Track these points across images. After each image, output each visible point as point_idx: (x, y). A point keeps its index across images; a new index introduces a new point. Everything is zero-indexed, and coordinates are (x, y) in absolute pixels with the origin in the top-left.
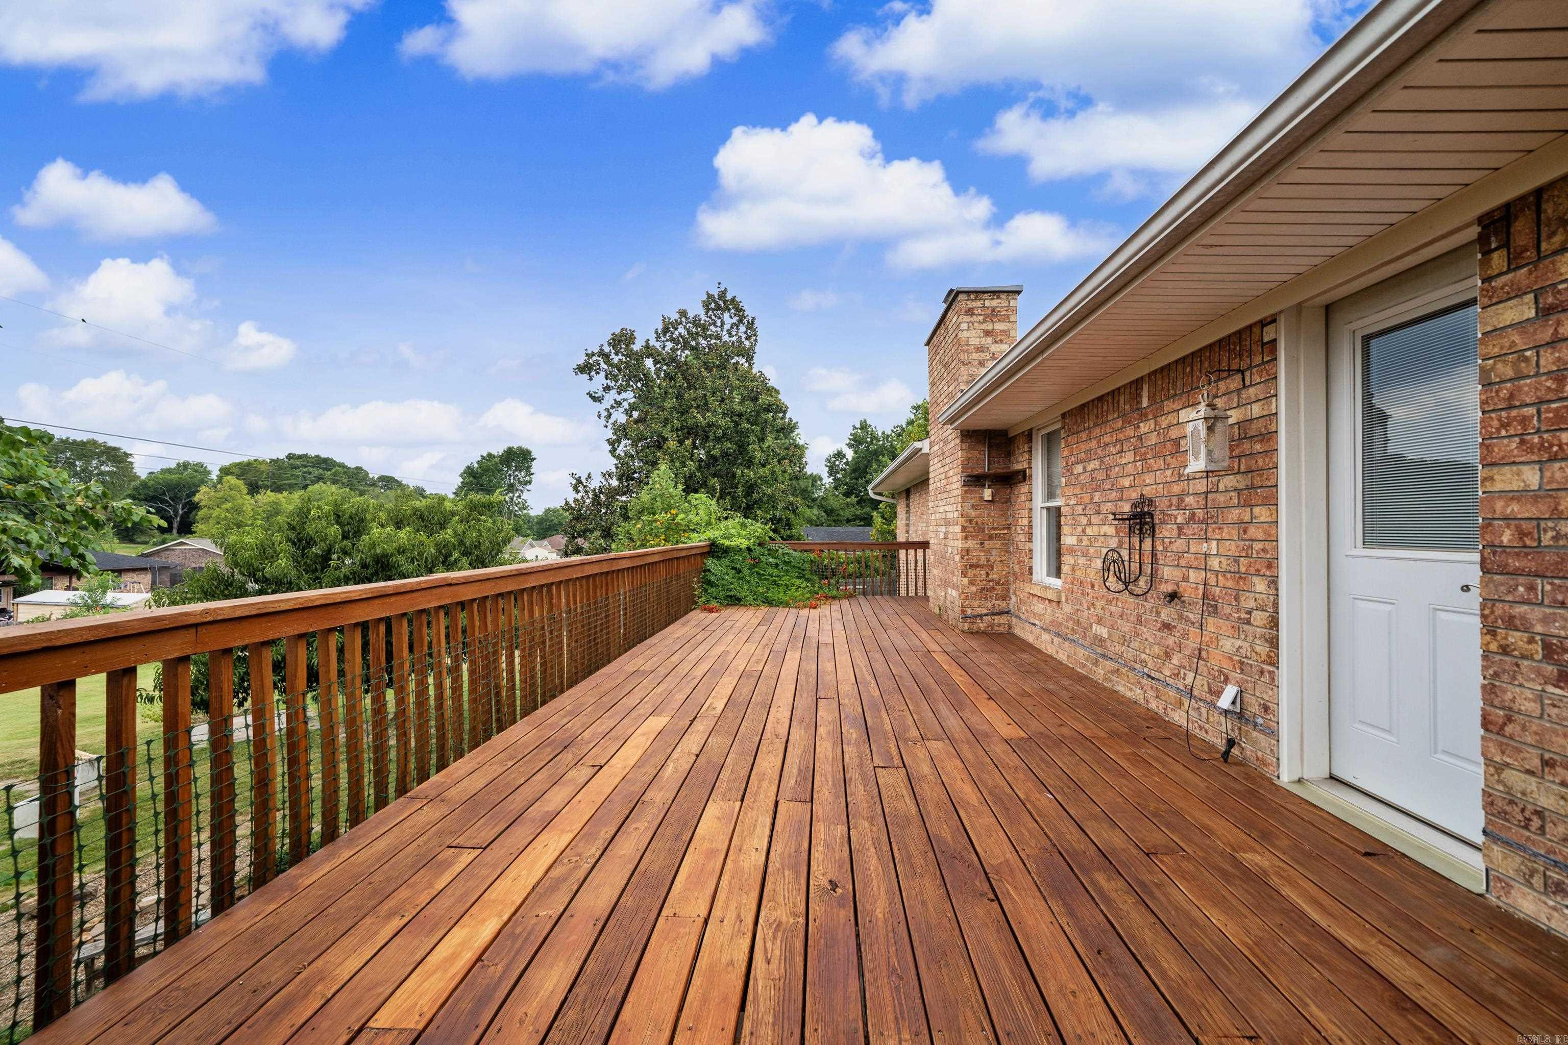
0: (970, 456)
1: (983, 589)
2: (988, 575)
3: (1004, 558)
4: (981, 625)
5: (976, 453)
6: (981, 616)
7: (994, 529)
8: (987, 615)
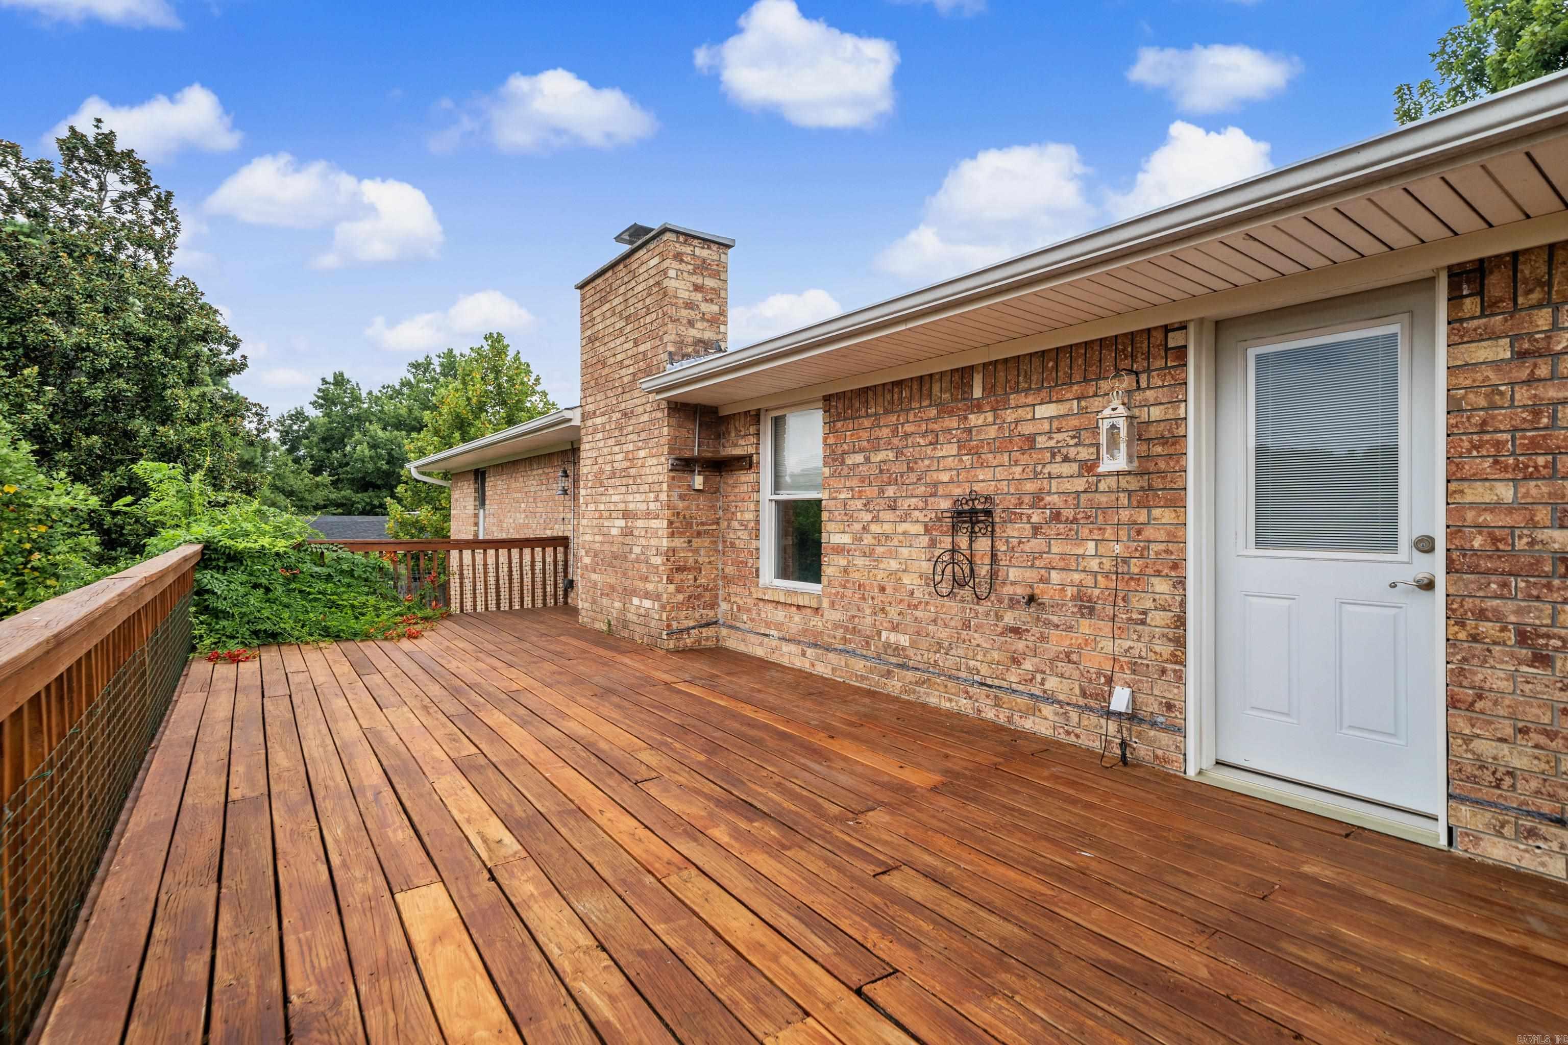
0: (677, 434)
1: (690, 597)
2: (696, 580)
3: (712, 558)
4: (688, 641)
5: (684, 431)
6: (688, 629)
7: (703, 524)
8: (694, 628)
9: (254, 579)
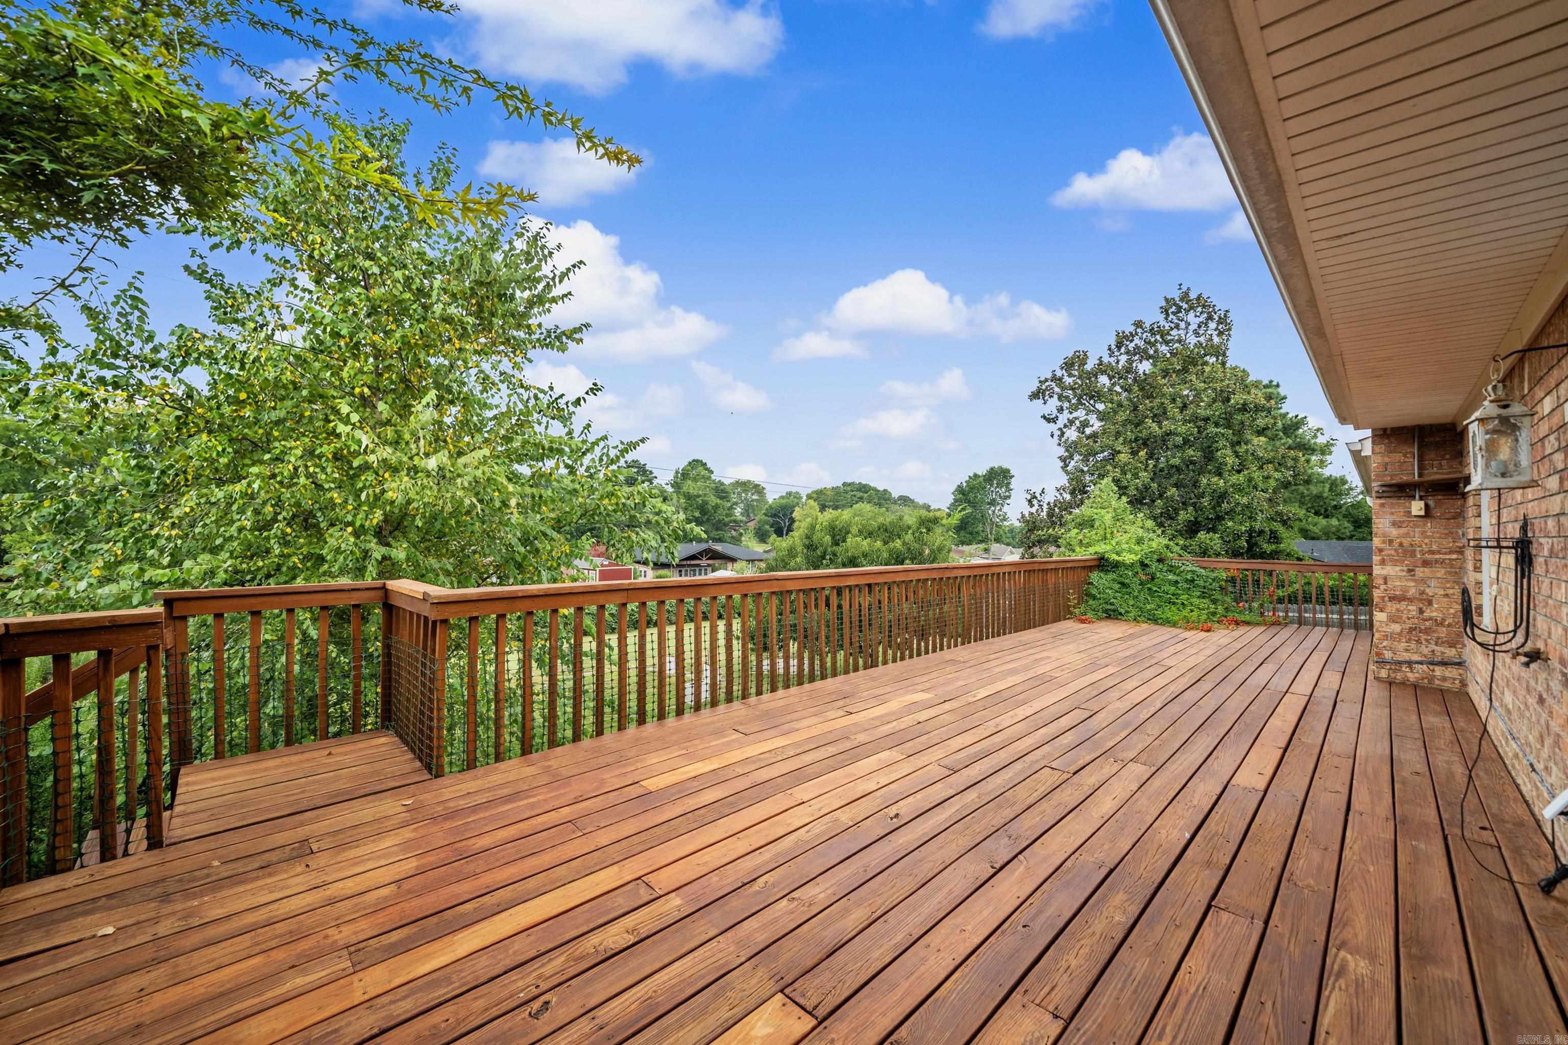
0: (1387, 460)
1: (1411, 630)
2: (1421, 611)
4: (1410, 675)
5: (1398, 457)
6: (1410, 663)
7: (1432, 552)
8: (1421, 663)
9: (1122, 580)
